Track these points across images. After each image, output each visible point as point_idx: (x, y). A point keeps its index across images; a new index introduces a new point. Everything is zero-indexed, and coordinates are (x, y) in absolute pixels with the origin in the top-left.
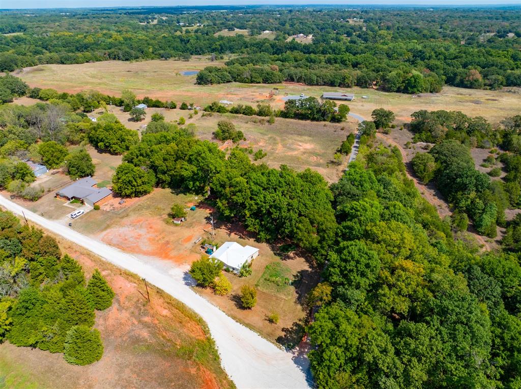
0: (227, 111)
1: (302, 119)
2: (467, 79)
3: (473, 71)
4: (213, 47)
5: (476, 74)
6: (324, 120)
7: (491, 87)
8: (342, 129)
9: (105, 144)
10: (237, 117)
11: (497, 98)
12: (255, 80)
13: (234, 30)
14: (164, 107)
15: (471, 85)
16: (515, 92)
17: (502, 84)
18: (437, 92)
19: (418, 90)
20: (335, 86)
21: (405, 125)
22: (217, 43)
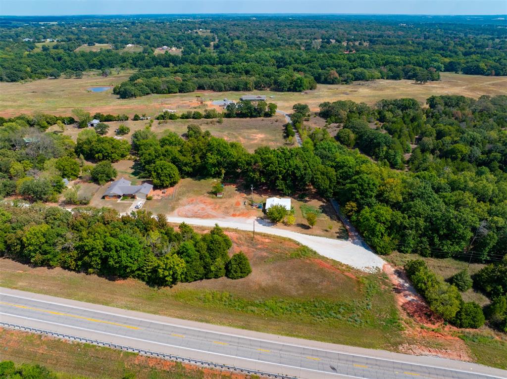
0: (178, 117)
1: (242, 117)
2: (329, 77)
3: (332, 71)
4: (91, 63)
5: (334, 73)
6: (260, 116)
7: (346, 81)
8: (276, 121)
9: (103, 155)
10: (190, 121)
11: (356, 90)
12: (172, 90)
13: (94, 45)
14: (116, 120)
15: (333, 82)
16: (363, 85)
17: (352, 79)
18: (314, 89)
19: (303, 89)
20: (240, 91)
21: (316, 114)
22: (94, 59)
